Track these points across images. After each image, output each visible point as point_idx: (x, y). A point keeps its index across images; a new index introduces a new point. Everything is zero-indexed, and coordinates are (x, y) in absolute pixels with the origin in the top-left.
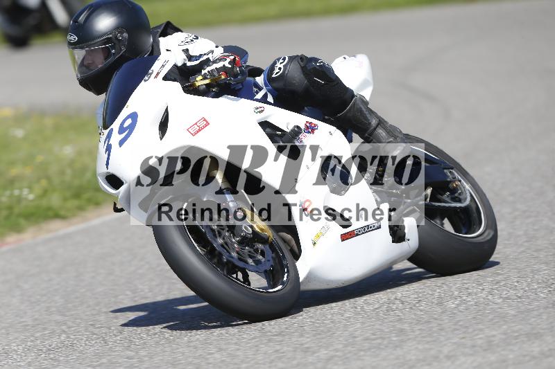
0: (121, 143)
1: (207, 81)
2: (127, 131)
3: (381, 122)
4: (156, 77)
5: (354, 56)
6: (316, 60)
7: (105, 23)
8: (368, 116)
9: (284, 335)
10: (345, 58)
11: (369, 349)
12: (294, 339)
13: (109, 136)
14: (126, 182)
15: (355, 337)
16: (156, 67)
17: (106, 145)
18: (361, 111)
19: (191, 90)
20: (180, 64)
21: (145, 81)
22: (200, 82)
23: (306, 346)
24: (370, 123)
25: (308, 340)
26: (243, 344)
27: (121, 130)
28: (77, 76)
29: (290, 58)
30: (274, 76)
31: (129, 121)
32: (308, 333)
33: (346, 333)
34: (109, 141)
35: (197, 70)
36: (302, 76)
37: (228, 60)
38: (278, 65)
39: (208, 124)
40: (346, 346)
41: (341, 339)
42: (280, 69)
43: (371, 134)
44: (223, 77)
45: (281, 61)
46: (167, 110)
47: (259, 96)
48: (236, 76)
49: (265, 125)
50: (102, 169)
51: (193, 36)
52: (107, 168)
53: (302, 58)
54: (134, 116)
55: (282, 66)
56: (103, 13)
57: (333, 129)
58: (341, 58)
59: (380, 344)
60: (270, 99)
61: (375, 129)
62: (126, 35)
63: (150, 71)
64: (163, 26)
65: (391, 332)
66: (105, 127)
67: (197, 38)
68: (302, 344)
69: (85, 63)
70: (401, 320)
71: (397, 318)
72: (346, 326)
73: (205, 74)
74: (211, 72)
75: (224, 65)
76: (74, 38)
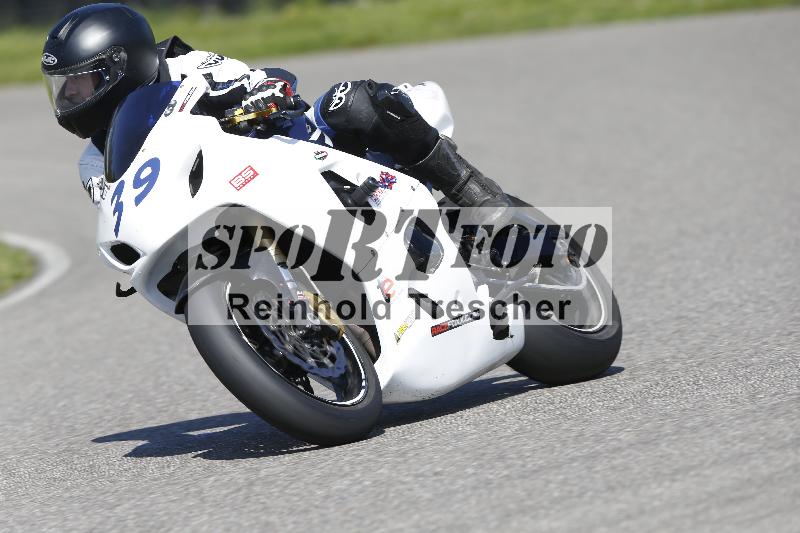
0: (138, 200)
1: (252, 116)
2: (145, 184)
3: (474, 174)
4: (181, 110)
6: (389, 87)
7: (94, 39)
8: (457, 165)
13: (119, 191)
14: (145, 254)
16: (179, 97)
17: (115, 202)
18: (449, 158)
19: (230, 127)
21: (166, 115)
22: (239, 116)
24: (459, 175)
27: (137, 183)
28: (56, 112)
29: (355, 84)
30: (331, 109)
31: (148, 171)
34: (119, 198)
35: (231, 101)
36: (371, 108)
37: (278, 87)
38: (338, 94)
39: (256, 174)
42: (340, 99)
43: (460, 190)
44: (273, 110)
45: (341, 88)
46: (200, 156)
49: (330, 176)
50: (108, 237)
51: (217, 56)
52: (117, 235)
53: (370, 84)
54: (154, 164)
55: (343, 95)
56: (91, 25)
57: (415, 182)
60: (328, 141)
61: (466, 183)
62: (123, 55)
63: (172, 102)
64: (169, 42)
66: (111, 178)
67: (223, 58)
69: (67, 94)
70: (265, 509)
71: (260, 507)
72: (187, 518)
73: (247, 106)
74: (255, 104)
75: (273, 94)
76: (53, 60)
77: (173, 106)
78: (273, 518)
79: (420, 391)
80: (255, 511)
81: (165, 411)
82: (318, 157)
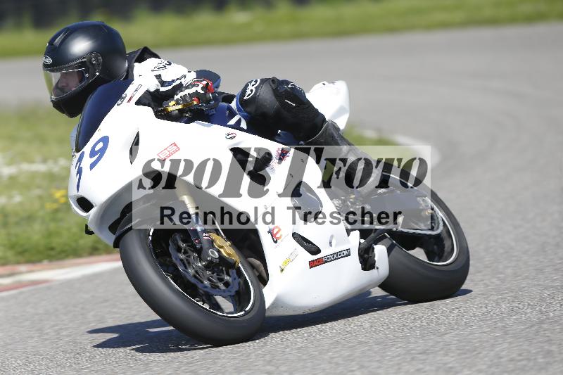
0: (92, 166)
1: (180, 107)
2: (98, 154)
4: (129, 101)
5: (333, 83)
6: (287, 83)
7: (80, 46)
8: (340, 142)
9: (428, 354)
10: (324, 84)
11: (513, 371)
12: (439, 358)
13: (80, 160)
14: (96, 205)
15: (501, 358)
16: (129, 91)
17: (77, 168)
18: (334, 136)
19: (163, 114)
20: (152, 90)
21: (118, 105)
22: (172, 107)
23: (450, 365)
25: (453, 359)
26: (385, 362)
27: (93, 154)
28: (51, 98)
30: (245, 98)
31: (100, 145)
32: (453, 352)
33: (492, 354)
34: (80, 164)
35: (169, 95)
36: (274, 98)
37: (201, 86)
38: (250, 87)
39: (178, 149)
40: (490, 367)
41: (486, 359)
42: (252, 91)
44: (195, 103)
45: (253, 83)
46: (138, 135)
47: (232, 122)
48: (208, 101)
50: (73, 192)
51: (166, 62)
52: (78, 189)
53: (274, 80)
54: (105, 140)
55: (253, 88)
58: (321, 84)
59: (525, 366)
60: (244, 125)
62: (100, 59)
63: (124, 95)
64: (140, 51)
65: (538, 353)
66: (78, 151)
67: (170, 64)
68: (445, 364)
69: (60, 86)
70: (549, 341)
71: (546, 339)
72: (493, 345)
73: (178, 99)
74: (183, 98)
75: (197, 91)
76: (49, 61)
77: (124, 98)
78: (554, 348)
79: (300, 308)
80: (540, 342)
81: (490, 267)
82: (228, 137)
